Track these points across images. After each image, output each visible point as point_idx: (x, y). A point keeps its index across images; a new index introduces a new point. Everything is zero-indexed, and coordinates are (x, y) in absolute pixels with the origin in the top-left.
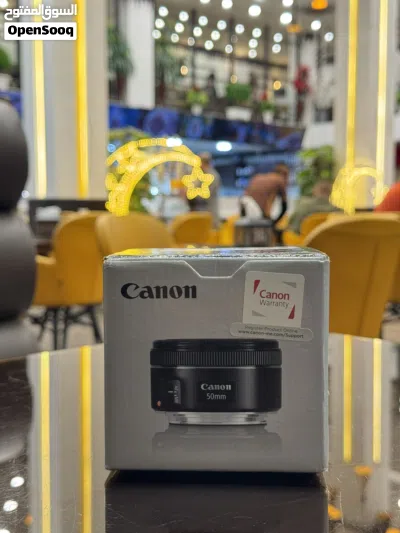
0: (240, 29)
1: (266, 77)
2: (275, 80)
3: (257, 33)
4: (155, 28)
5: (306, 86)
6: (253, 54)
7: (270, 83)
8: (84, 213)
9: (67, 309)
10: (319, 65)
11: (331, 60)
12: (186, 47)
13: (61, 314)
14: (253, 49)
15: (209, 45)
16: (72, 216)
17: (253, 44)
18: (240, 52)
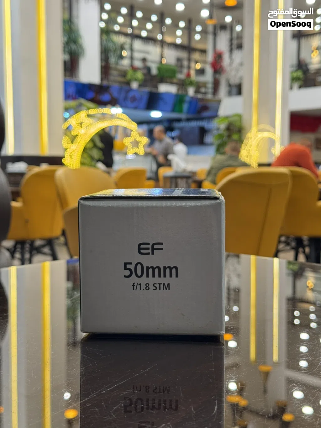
0: (168, 21)
1: (189, 60)
2: (197, 62)
3: (182, 24)
4: (101, 20)
5: (221, 67)
6: (179, 41)
7: (193, 65)
8: (44, 167)
9: (32, 243)
10: (231, 50)
11: (240, 47)
12: (126, 35)
13: (27, 246)
14: (179, 37)
15: (144, 34)
16: (36, 170)
17: (179, 33)
18: (169, 39)
